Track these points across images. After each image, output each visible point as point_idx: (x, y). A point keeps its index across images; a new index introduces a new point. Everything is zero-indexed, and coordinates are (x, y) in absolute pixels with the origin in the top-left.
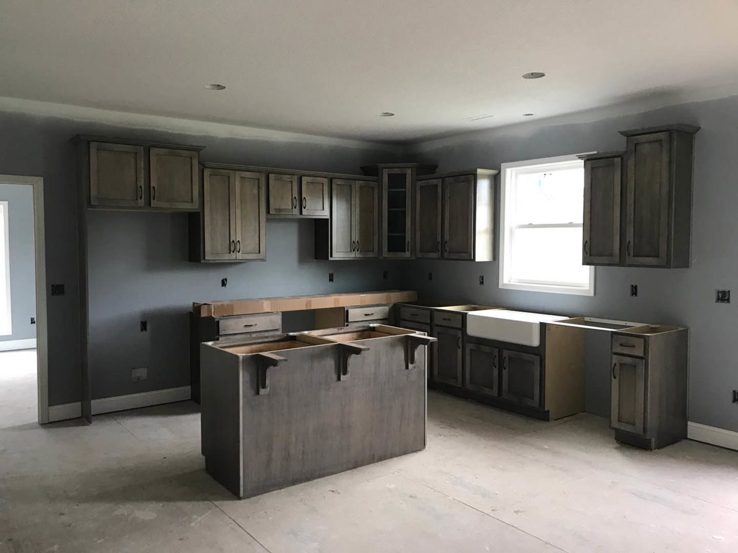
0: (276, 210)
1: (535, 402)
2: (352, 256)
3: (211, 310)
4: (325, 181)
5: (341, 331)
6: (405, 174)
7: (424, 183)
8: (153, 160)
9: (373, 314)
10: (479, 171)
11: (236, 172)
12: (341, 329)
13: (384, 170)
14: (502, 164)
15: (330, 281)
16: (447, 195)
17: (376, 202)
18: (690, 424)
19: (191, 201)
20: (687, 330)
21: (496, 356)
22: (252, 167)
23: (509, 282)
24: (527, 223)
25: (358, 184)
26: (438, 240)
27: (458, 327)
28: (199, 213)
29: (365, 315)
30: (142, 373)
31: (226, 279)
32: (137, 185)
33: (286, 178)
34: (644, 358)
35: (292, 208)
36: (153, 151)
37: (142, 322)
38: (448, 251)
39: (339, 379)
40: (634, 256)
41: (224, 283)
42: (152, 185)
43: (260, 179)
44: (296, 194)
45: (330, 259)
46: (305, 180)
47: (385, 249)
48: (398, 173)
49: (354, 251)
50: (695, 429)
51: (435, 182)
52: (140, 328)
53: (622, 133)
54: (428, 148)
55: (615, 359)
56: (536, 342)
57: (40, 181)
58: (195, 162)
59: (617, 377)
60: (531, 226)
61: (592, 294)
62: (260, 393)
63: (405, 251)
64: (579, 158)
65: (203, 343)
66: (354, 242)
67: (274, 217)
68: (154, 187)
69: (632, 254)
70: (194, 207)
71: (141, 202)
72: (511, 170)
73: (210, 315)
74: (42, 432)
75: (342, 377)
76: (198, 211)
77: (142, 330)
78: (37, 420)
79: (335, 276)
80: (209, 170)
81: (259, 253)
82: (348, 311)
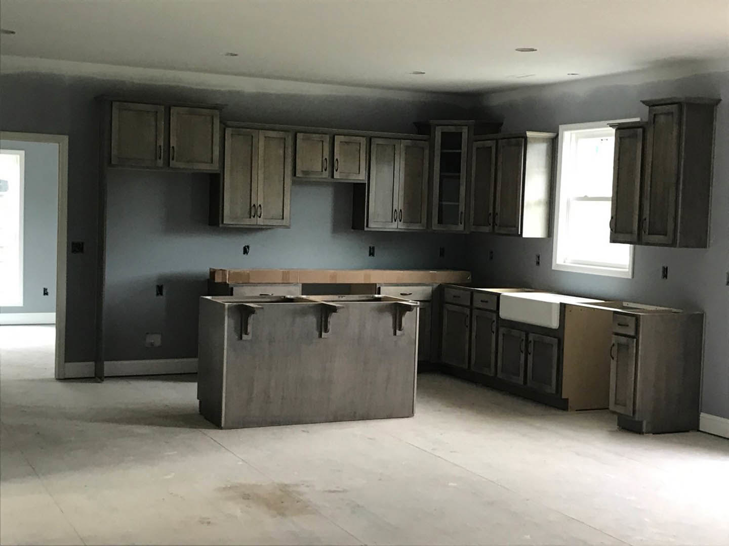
0: (303, 172)
1: (552, 389)
2: (394, 226)
3: (226, 276)
4: (363, 141)
5: (342, 299)
6: (461, 133)
7: (479, 144)
8: (173, 119)
9: (411, 294)
10: (529, 134)
11: (260, 131)
12: (342, 297)
13: (437, 128)
14: (560, 126)
15: (370, 255)
16: (500, 159)
17: (426, 165)
18: (702, 415)
19: (210, 161)
20: (703, 314)
21: (523, 340)
22: (277, 126)
23: (564, 262)
24: (583, 196)
25: (405, 143)
26: (490, 212)
27: (492, 309)
28: (219, 174)
29: (401, 294)
30: (156, 340)
31: (248, 247)
32: (156, 145)
33: (316, 137)
34: (636, 337)
35: (322, 171)
36: (174, 110)
37: (158, 286)
38: (498, 224)
39: (320, 336)
40: (649, 234)
41: (246, 250)
42: (171, 146)
43: (286, 139)
44: (327, 155)
45: (366, 229)
46: (338, 139)
47: (435, 220)
48: (454, 131)
49: (395, 221)
50: (707, 421)
51: (489, 143)
52: (155, 293)
53: (644, 102)
54: (495, 101)
55: (614, 339)
56: (555, 324)
57: (66, 139)
58: (217, 122)
59: (615, 359)
60: (586, 198)
61: (630, 277)
62: (243, 338)
63: (457, 224)
64: (610, 126)
65: (202, 297)
66: (396, 210)
67: (301, 180)
68: (173, 147)
69: (647, 233)
70: (215, 167)
71: (160, 162)
72: (571, 134)
73: (224, 281)
74: (59, 385)
75: (323, 334)
76: (218, 172)
77: (157, 294)
78: (54, 377)
79: (376, 250)
80: (230, 129)
81: (283, 219)
82: (379, 288)
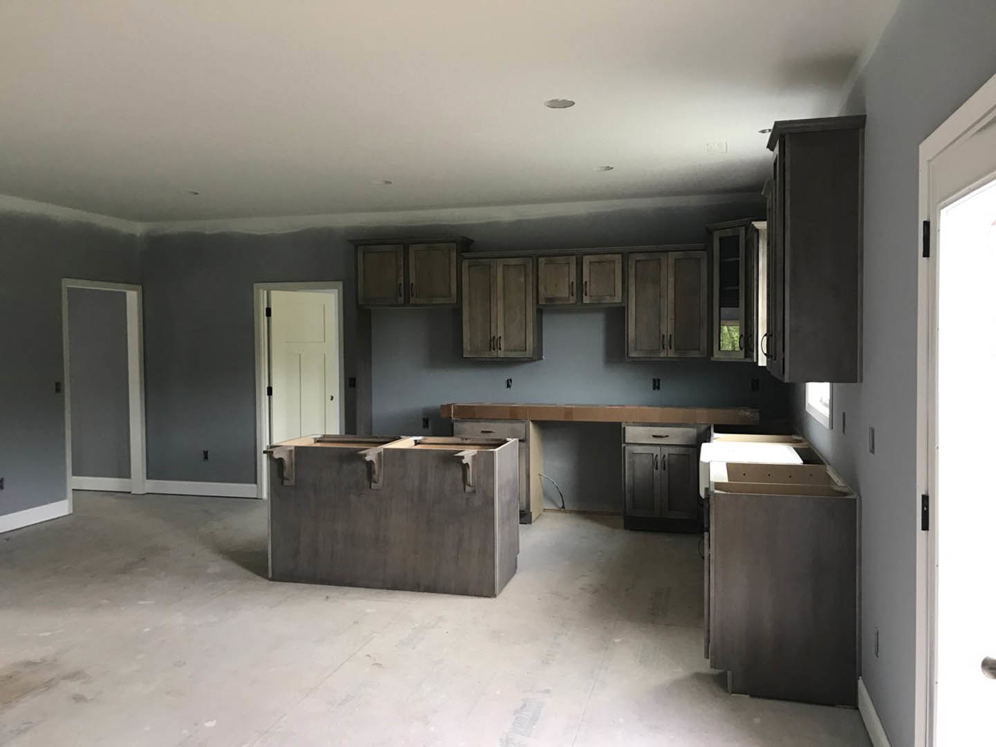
0: (547, 299)
2: (663, 355)
3: (451, 411)
4: (618, 258)
6: (738, 236)
8: (412, 257)
9: (667, 436)
11: (498, 260)
15: (654, 389)
17: (704, 279)
18: (860, 683)
19: (448, 295)
20: (855, 500)
25: (672, 256)
29: (654, 436)
31: (511, 380)
33: (561, 259)
35: (569, 296)
36: (412, 249)
37: (424, 419)
39: (370, 486)
41: (509, 384)
42: (410, 282)
43: (527, 265)
44: (573, 278)
45: (627, 359)
46: (586, 259)
47: (716, 346)
48: (732, 235)
49: (664, 348)
52: (422, 425)
57: (340, 284)
61: (830, 427)
66: (664, 336)
68: (413, 284)
71: (401, 300)
73: (450, 416)
75: (373, 484)
76: (456, 304)
77: (424, 427)
79: (661, 382)
80: (467, 261)
81: (526, 350)
82: (624, 428)
